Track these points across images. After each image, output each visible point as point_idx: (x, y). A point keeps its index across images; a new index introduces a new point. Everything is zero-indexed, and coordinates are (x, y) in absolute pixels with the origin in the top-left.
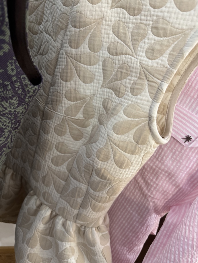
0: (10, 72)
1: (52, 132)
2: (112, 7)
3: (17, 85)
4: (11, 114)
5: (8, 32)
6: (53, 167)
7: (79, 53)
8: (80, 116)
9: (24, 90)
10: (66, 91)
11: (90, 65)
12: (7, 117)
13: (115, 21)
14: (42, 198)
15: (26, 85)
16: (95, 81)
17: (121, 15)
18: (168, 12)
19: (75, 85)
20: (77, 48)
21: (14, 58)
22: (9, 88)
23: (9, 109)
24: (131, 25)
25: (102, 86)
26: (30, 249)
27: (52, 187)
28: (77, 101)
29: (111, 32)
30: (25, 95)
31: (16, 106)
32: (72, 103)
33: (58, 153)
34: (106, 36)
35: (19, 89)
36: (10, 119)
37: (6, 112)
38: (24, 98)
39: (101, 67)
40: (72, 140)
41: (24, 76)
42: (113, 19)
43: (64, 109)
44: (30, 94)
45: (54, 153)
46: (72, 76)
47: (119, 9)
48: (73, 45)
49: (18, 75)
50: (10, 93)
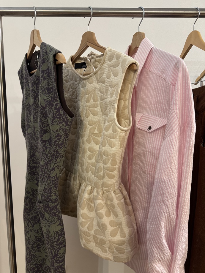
0: (61, 113)
1: (86, 142)
2: (98, 83)
3: (64, 117)
4: (64, 129)
5: (59, 100)
6: (89, 161)
7: (90, 104)
8: (96, 131)
9: (67, 119)
10: (88, 122)
11: (95, 108)
12: (62, 130)
13: (100, 88)
14: (87, 182)
15: (68, 117)
16: (99, 114)
17: (101, 85)
18: (112, 79)
19: (91, 118)
20: (89, 102)
21: (62, 108)
22: (61, 118)
23: (62, 127)
24: (104, 87)
25: (102, 115)
26: (82, 210)
27: (90, 172)
28: (93, 125)
29: (99, 92)
30: (68, 121)
31: (65, 126)
32: (92, 126)
33: (90, 153)
34: (98, 94)
35: (65, 119)
36: (63, 131)
37: (61, 128)
38: (68, 123)
39: (100, 107)
40: (95, 144)
41: (66, 114)
42: (99, 87)
43: (89, 130)
44: (70, 121)
45: (88, 153)
46: (89, 115)
47: (100, 83)
48: (87, 102)
49: (64, 114)
50: (62, 121)
